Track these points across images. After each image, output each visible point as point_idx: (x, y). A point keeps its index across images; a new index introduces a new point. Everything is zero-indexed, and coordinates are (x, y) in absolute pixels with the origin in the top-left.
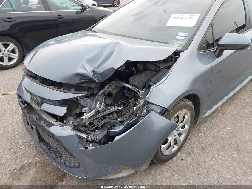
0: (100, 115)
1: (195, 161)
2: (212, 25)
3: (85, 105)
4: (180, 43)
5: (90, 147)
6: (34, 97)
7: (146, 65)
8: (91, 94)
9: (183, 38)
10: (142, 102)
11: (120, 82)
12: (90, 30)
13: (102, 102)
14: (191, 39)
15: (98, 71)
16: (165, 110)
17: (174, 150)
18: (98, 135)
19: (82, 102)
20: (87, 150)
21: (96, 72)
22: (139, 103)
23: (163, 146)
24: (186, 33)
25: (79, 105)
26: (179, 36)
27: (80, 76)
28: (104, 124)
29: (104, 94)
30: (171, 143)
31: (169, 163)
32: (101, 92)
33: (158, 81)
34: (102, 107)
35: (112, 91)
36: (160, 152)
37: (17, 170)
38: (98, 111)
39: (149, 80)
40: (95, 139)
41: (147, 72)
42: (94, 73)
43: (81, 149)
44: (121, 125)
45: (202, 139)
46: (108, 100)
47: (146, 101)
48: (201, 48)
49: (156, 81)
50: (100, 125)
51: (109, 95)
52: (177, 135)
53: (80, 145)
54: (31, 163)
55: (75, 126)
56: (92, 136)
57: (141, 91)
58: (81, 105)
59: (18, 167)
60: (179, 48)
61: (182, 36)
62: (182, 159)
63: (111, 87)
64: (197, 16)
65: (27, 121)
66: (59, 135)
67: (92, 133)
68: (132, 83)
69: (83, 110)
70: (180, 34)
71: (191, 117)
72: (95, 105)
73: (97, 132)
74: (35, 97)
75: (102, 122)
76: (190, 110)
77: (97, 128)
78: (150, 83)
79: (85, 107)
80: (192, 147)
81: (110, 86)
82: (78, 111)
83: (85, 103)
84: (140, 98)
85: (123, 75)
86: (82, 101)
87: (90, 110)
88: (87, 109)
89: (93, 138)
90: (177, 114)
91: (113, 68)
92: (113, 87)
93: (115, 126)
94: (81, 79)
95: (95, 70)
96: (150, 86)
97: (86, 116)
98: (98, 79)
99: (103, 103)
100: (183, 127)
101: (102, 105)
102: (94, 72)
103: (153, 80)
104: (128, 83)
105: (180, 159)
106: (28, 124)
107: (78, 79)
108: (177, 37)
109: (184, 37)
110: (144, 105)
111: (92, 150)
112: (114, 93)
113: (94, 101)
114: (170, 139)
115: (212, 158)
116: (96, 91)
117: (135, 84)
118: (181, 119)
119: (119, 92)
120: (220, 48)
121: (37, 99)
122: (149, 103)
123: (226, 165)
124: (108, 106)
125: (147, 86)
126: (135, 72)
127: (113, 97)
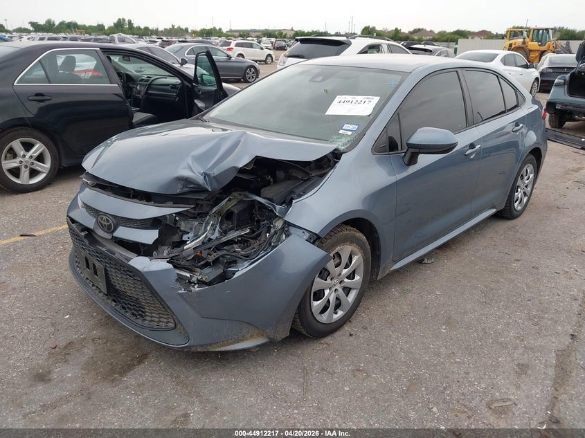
0: (212, 244)
1: (373, 338)
2: (398, 114)
3: (187, 230)
4: (344, 140)
5: (197, 289)
6: (102, 218)
7: (290, 171)
8: (199, 214)
9: (350, 133)
10: (279, 224)
11: (247, 193)
12: (197, 119)
13: (216, 227)
14: (361, 135)
15: (212, 172)
16: (316, 237)
17: (336, 317)
18: (209, 273)
19: (183, 226)
20: (190, 293)
21: (208, 175)
22: (274, 226)
23: (316, 304)
24: (355, 126)
25: (179, 231)
26: (344, 130)
27: (183, 182)
28: (218, 258)
29: (218, 213)
30: (329, 301)
31: (328, 340)
32: (215, 209)
33: (305, 193)
34: (217, 234)
35: (233, 209)
36: (310, 312)
37: (59, 348)
38: (210, 240)
39: (292, 192)
40: (204, 279)
41: (290, 182)
42: (205, 177)
43: (180, 292)
44: (246, 260)
45: (389, 307)
46: (226, 225)
47: (286, 222)
48: (377, 149)
49: (302, 193)
50: (211, 259)
51: (228, 216)
52: (340, 290)
53: (178, 285)
54: (84, 339)
55: (172, 258)
56: (198, 274)
57: (278, 207)
58: (181, 231)
59: (62, 344)
60: (342, 148)
61: (349, 129)
62: (351, 335)
63: (231, 202)
64: (376, 99)
65: (86, 259)
66: (146, 270)
67: (198, 270)
68: (265, 196)
69: (185, 238)
70: (346, 126)
71: (365, 260)
72: (206, 227)
73: (207, 270)
74: (105, 218)
75: (215, 254)
76: (362, 247)
77: (207, 265)
78: (293, 196)
79: (188, 233)
80: (371, 319)
81: (229, 200)
82: (176, 238)
83: (189, 226)
84: (277, 218)
85: (252, 186)
86: (183, 223)
87: (196, 237)
88: (191, 235)
89: (200, 278)
90: (338, 249)
91: (234, 167)
92: (234, 202)
93: (235, 262)
94: (184, 186)
95: (208, 172)
96: (292, 199)
97: (190, 245)
98: (211, 185)
99: (218, 228)
100: (351, 276)
101: (217, 230)
102: (206, 175)
103: (298, 191)
104: (260, 196)
105: (348, 334)
106: (88, 266)
107: (180, 186)
108: (341, 132)
109: (351, 131)
110: (283, 228)
111: (197, 292)
112: (236, 212)
113: (204, 225)
114: (327, 292)
115: (403, 334)
116: (206, 209)
117: (269, 196)
118: (345, 260)
119: (244, 210)
120: (411, 150)
121: (108, 221)
122: (290, 224)
123: (424, 343)
124: (225, 233)
125: (288, 201)
126: (272, 183)
127: (235, 218)
